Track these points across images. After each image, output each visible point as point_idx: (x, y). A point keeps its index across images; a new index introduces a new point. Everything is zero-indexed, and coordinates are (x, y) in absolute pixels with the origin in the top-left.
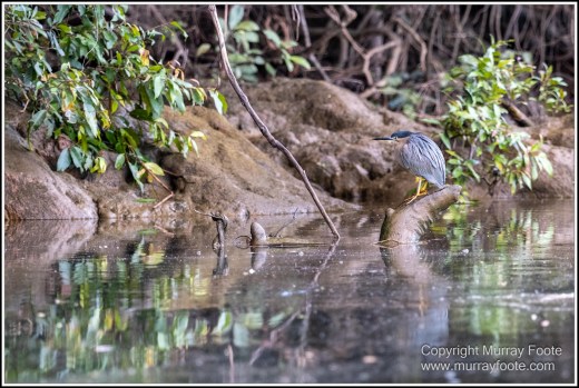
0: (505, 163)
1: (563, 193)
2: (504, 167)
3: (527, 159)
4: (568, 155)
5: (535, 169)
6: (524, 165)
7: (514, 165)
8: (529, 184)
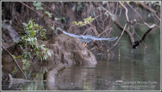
0: (39, 53)
1: (51, 62)
2: (39, 54)
3: (45, 52)
4: (52, 51)
5: (47, 55)
6: (44, 54)
7: (41, 54)
8: (46, 59)
